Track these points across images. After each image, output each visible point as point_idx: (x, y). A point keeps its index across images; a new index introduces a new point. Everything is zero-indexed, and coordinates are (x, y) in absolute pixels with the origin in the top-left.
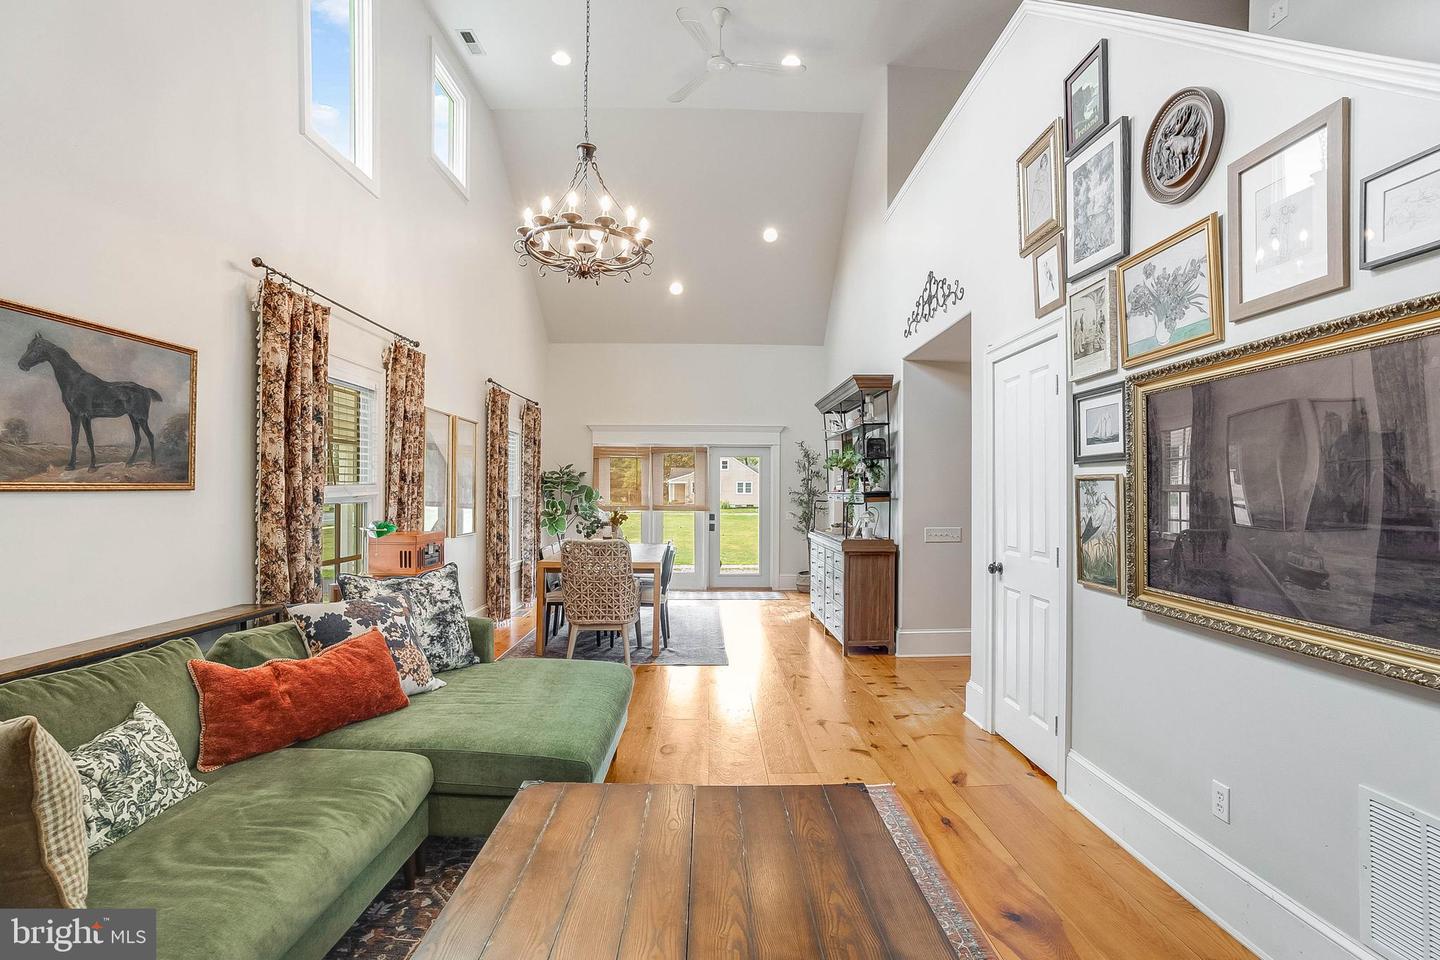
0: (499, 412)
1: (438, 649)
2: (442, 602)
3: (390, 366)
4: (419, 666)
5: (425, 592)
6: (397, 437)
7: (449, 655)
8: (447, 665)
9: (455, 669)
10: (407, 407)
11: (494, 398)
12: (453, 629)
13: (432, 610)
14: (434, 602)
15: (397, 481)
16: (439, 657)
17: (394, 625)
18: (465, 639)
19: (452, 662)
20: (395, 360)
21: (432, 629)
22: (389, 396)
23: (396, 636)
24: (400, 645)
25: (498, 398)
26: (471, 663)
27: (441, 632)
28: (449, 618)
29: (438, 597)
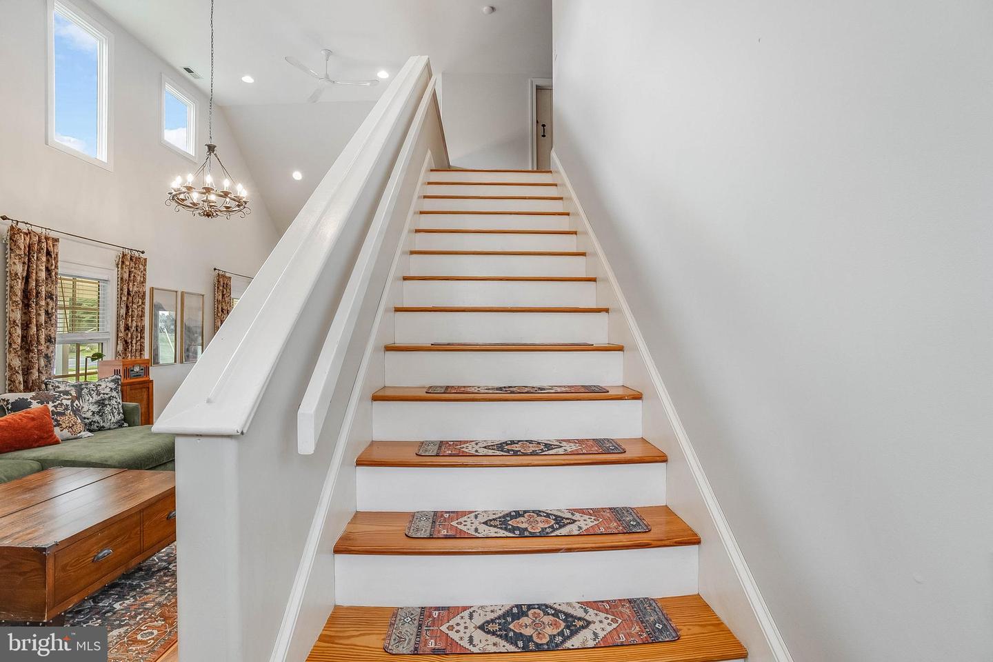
0: (221, 288)
1: (97, 418)
2: (104, 394)
3: (120, 266)
4: (73, 425)
5: (94, 389)
6: (123, 305)
7: (104, 422)
8: (103, 427)
9: (109, 429)
10: (131, 289)
11: (218, 279)
12: (108, 409)
13: (96, 398)
14: (98, 394)
15: (123, 331)
16: (98, 422)
17: (62, 404)
18: (116, 414)
19: (107, 425)
20: (123, 262)
21: (95, 408)
22: (119, 283)
23: (60, 410)
24: (63, 414)
25: (221, 280)
26: (121, 426)
27: (100, 410)
28: (107, 402)
29: (102, 392)
